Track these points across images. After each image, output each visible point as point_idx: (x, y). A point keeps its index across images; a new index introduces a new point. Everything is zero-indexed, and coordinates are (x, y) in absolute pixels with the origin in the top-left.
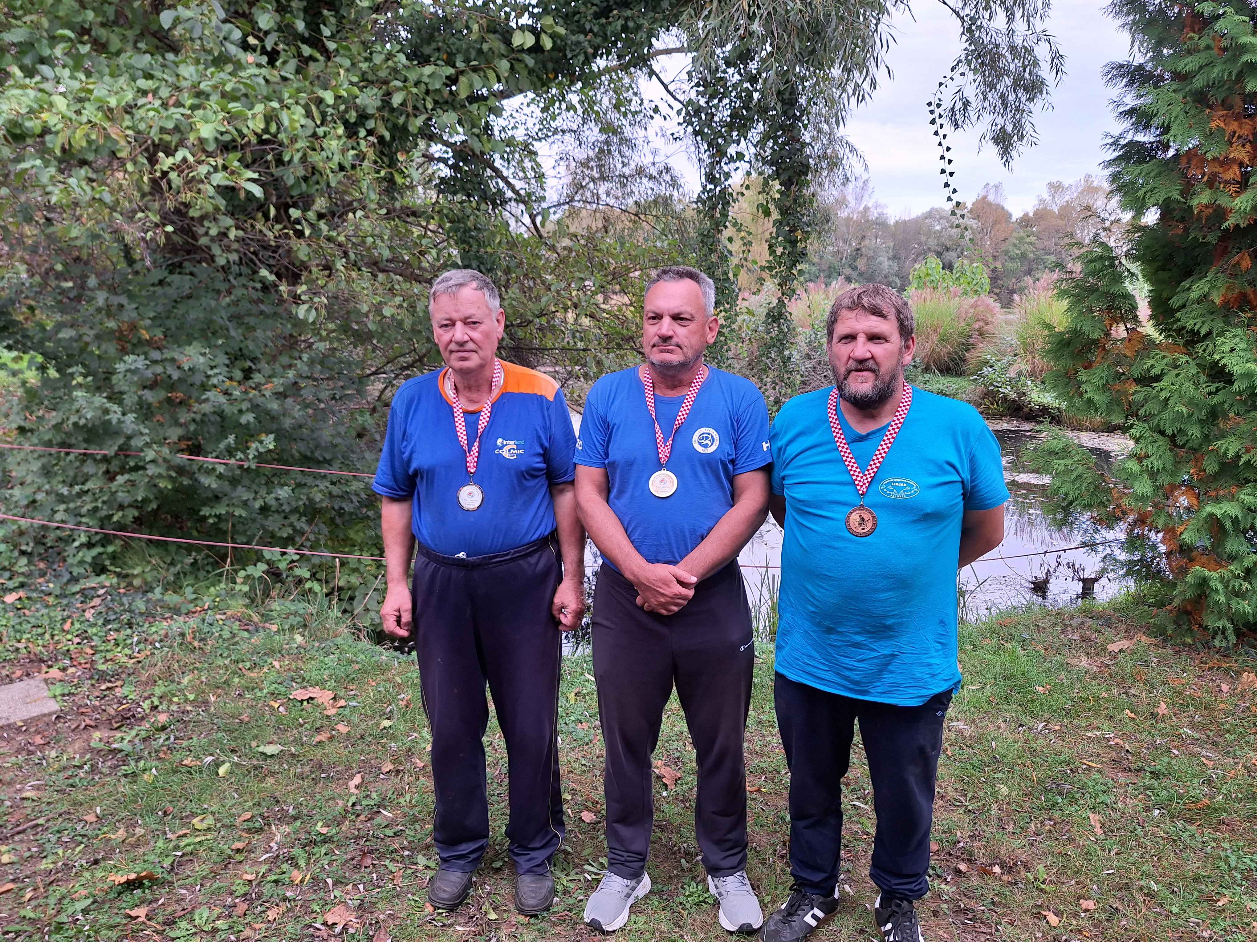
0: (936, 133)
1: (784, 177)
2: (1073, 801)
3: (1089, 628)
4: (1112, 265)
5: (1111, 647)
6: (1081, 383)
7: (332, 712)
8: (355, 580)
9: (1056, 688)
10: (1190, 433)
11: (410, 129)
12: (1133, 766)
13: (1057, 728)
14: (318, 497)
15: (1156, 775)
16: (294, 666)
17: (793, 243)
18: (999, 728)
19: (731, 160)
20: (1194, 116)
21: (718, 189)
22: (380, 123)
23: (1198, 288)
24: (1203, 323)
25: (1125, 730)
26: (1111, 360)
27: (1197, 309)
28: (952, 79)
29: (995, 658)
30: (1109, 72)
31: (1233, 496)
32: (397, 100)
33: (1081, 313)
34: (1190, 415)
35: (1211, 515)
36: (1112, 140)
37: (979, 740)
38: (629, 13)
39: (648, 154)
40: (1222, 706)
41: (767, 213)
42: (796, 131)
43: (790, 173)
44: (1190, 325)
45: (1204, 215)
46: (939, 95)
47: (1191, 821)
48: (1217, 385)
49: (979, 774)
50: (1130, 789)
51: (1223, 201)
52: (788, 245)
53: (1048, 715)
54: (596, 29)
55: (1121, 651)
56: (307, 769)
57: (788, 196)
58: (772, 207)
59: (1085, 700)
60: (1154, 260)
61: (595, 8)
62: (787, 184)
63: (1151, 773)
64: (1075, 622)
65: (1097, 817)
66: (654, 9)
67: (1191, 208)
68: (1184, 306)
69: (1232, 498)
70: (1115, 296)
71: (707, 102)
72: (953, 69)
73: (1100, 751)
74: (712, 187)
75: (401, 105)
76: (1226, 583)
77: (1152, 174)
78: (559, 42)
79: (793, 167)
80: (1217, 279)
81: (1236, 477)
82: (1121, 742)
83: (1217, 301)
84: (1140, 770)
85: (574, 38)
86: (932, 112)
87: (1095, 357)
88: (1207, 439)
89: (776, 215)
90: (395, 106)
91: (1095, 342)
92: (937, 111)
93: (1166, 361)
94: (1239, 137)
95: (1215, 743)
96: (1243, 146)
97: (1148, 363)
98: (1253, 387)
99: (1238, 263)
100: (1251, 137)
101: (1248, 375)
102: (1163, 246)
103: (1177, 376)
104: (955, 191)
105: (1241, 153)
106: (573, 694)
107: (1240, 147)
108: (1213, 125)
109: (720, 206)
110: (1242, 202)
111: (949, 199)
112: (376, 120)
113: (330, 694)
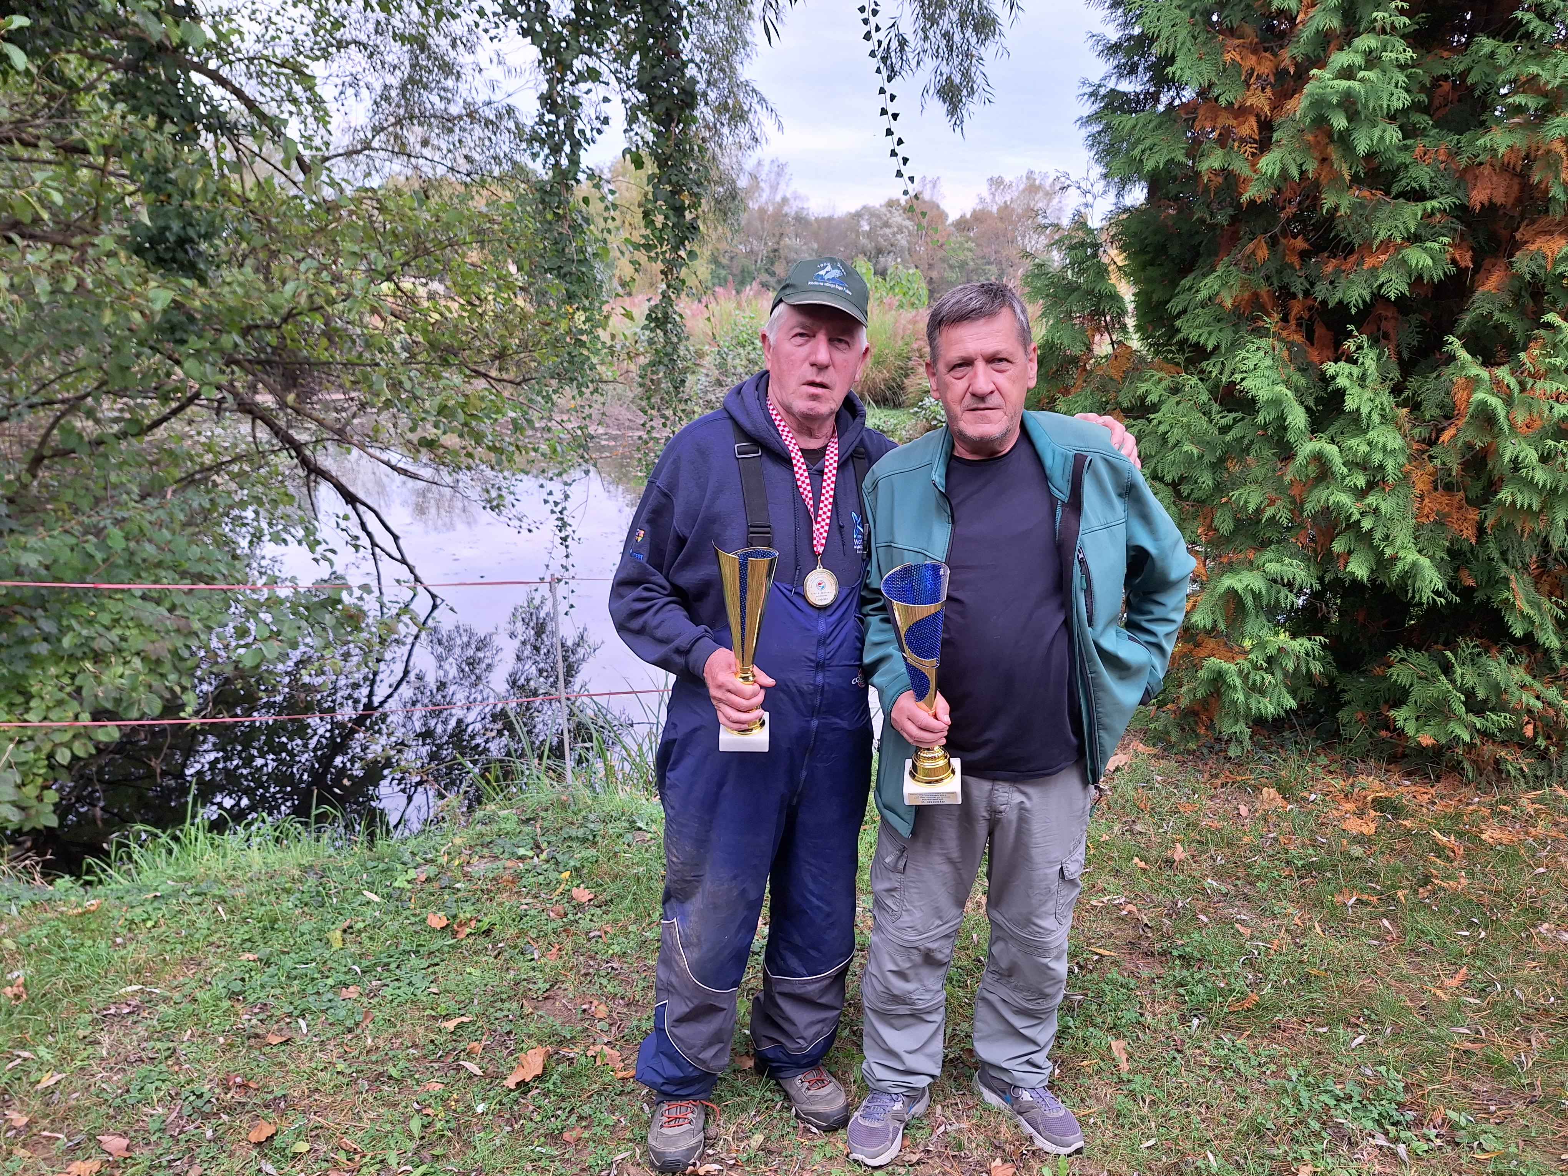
0: (872, 54)
1: (660, 109)
2: (1089, 1021)
4: (1096, 255)
10: (1200, 480)
12: (1156, 949)
15: (1186, 960)
17: (679, 210)
19: (581, 78)
20: (1205, 43)
21: (563, 121)
23: (1205, 286)
24: (1210, 333)
25: (1137, 890)
26: (1094, 383)
27: (1203, 315)
31: (1252, 563)
33: (1058, 321)
34: (1201, 457)
35: (1230, 590)
36: (1091, 89)
39: (482, 89)
40: (1246, 839)
41: (638, 163)
42: (672, 40)
43: (668, 103)
44: (1193, 336)
45: (1212, 186)
47: (1238, 1030)
48: (1233, 415)
50: (1157, 988)
51: (1240, 167)
52: (671, 213)
55: (1117, 769)
57: (668, 139)
58: (645, 155)
60: (1142, 251)
62: (665, 120)
63: (1179, 958)
65: (1122, 1043)
67: (1198, 174)
68: (1184, 311)
69: (1250, 565)
70: (1100, 297)
73: (1111, 927)
74: (553, 117)
76: (1245, 678)
77: (1151, 126)
79: (671, 94)
80: (1229, 274)
81: (1254, 537)
82: (1134, 909)
86: (865, 22)
87: (1075, 378)
88: (1219, 488)
89: (651, 167)
91: (1074, 361)
92: (873, 21)
93: (1164, 384)
94: (1259, 77)
95: (1246, 897)
96: (1263, 89)
97: (1143, 387)
98: (1282, 418)
99: (1253, 253)
100: (1272, 79)
101: (1276, 402)
102: (1156, 232)
103: (1178, 403)
104: (900, 142)
105: (1260, 100)
106: (338, 933)
107: (1258, 92)
108: (1227, 57)
109: (567, 148)
110: (1269, 163)
111: (893, 153)
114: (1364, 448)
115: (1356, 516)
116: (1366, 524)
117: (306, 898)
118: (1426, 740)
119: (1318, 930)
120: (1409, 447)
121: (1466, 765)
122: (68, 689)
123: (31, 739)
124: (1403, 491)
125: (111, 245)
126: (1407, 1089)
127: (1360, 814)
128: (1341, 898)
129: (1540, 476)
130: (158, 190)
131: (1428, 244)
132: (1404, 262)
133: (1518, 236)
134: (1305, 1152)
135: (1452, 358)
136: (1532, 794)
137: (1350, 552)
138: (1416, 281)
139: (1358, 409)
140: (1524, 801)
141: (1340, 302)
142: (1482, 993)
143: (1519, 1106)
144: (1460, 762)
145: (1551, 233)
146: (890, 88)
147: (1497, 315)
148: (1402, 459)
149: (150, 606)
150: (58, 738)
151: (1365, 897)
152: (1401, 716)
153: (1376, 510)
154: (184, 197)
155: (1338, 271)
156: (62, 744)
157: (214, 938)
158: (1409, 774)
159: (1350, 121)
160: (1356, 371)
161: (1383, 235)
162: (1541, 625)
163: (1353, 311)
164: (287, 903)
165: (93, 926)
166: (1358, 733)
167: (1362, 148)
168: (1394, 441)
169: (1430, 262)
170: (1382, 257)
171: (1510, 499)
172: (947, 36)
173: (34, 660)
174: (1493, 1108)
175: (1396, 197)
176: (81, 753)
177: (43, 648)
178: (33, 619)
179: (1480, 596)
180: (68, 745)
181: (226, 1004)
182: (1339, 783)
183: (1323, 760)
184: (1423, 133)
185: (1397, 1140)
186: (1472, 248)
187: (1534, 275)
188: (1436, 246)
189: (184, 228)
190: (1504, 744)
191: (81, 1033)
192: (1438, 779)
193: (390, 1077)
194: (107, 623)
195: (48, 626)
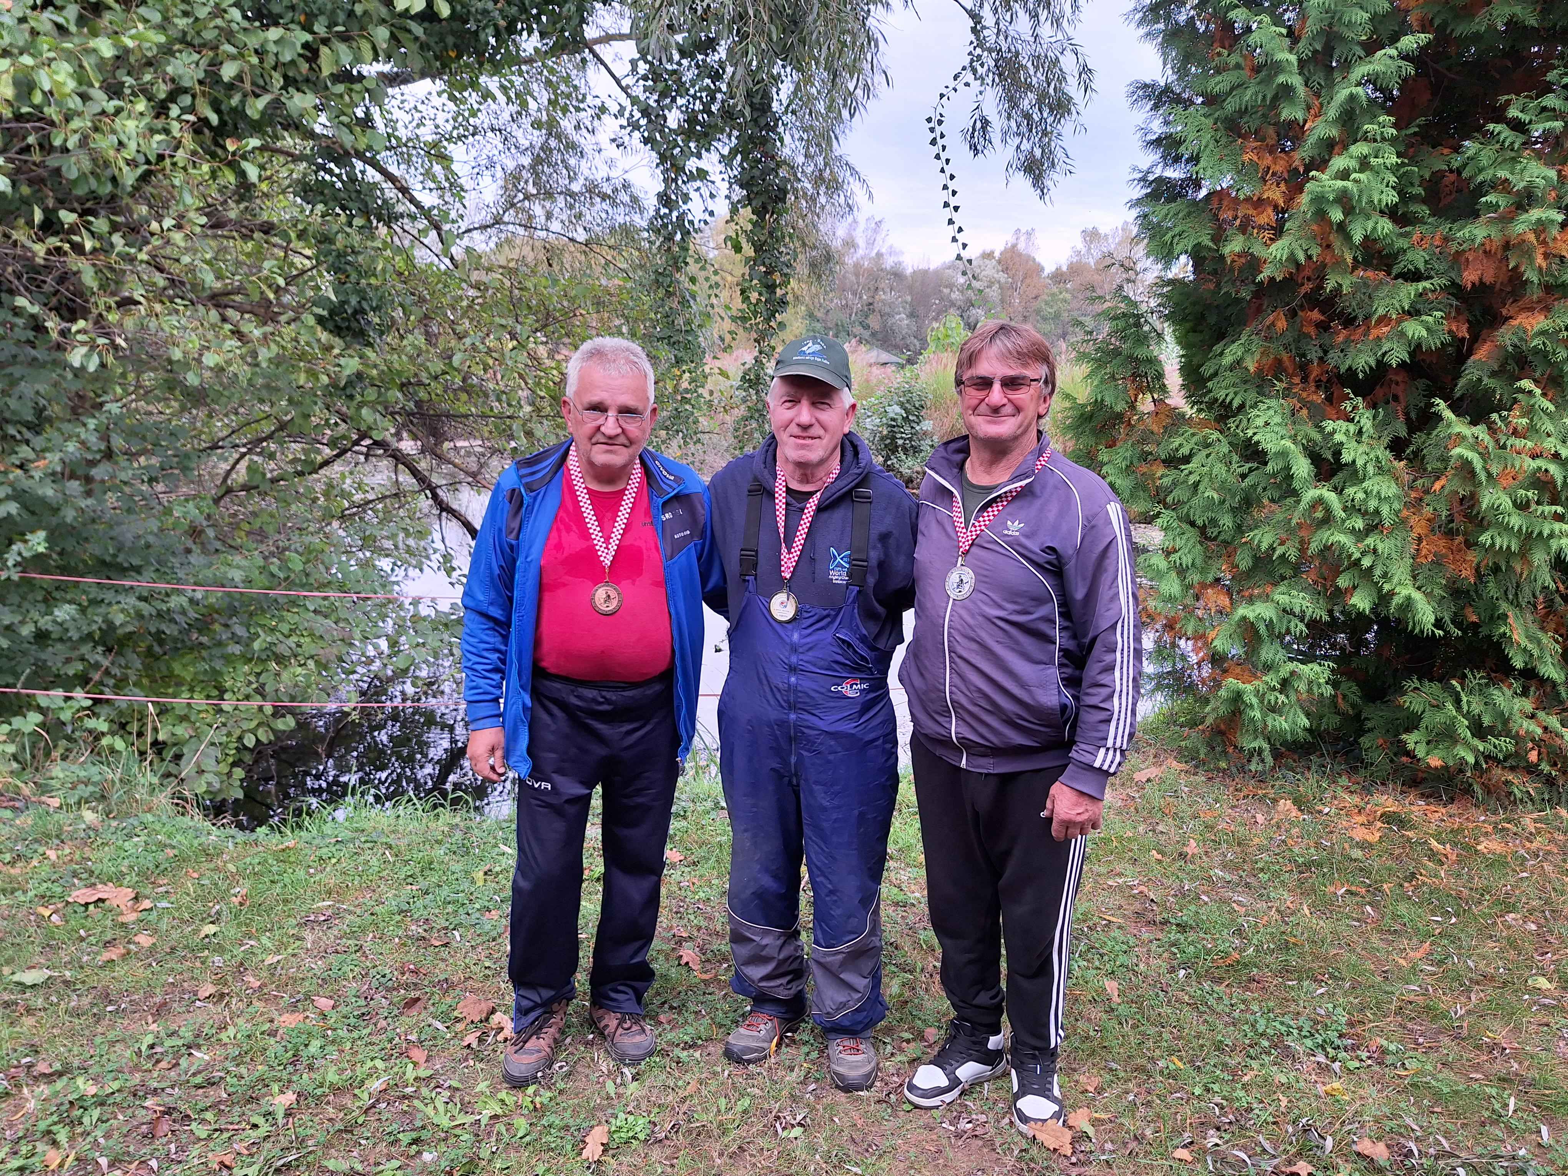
0: (938, 157)
1: (757, 203)
4: (1138, 325)
5: (1137, 776)
6: (1102, 464)
7: (130, 917)
8: (182, 731)
10: (1221, 523)
11: (249, 112)
12: (1158, 919)
14: (119, 619)
15: (1182, 928)
16: (77, 857)
17: (771, 288)
19: (691, 177)
20: (1225, 147)
21: (675, 214)
22: (200, 100)
23: (1232, 352)
24: (1236, 394)
25: (1150, 876)
26: (1136, 437)
27: (1230, 378)
28: (955, 90)
30: (1134, 93)
31: (1268, 596)
32: (228, 71)
33: (1103, 382)
34: (1222, 502)
35: (1244, 618)
36: (1140, 175)
39: (601, 166)
40: (1256, 841)
41: (738, 248)
42: (769, 145)
43: (764, 198)
44: (1221, 396)
45: (1236, 265)
46: (940, 110)
47: (1219, 981)
48: (1248, 465)
50: (1154, 946)
51: (1258, 249)
52: (764, 290)
55: (1149, 780)
56: (86, 1001)
57: (763, 228)
58: (743, 241)
59: (1107, 841)
60: (1185, 319)
62: (760, 212)
63: (1178, 925)
65: (1115, 984)
67: (1222, 257)
68: (1215, 374)
69: (1267, 598)
70: (1140, 361)
71: (658, 102)
72: (956, 77)
73: (1123, 902)
74: (667, 211)
75: (234, 78)
76: (1261, 697)
77: (1181, 215)
78: (459, 7)
79: (767, 191)
80: (1251, 342)
81: (1271, 574)
83: (1252, 369)
84: (1166, 922)
86: (932, 130)
87: (1120, 432)
88: (1239, 529)
89: (748, 250)
90: (226, 79)
91: (1119, 416)
92: (938, 129)
93: (1195, 439)
94: (1274, 174)
95: (1247, 885)
96: (1278, 185)
97: (1177, 442)
98: (1288, 468)
99: (1273, 324)
100: (1286, 175)
101: (1283, 454)
102: (1194, 304)
103: (1208, 456)
104: (960, 230)
105: (1276, 194)
106: (481, 874)
107: (1274, 187)
108: (1246, 157)
109: (678, 237)
110: (1279, 250)
111: (954, 240)
112: (194, 97)
113: (130, 893)
114: (1361, 495)
115: (1357, 555)
116: (1366, 562)
117: (454, 847)
118: (1435, 761)
119: (1307, 912)
120: (1407, 495)
121: (1476, 787)
122: (254, 686)
123: (224, 725)
124: (1400, 534)
125: (310, 320)
126: (1351, 1024)
127: (1368, 825)
128: (1332, 889)
129: (1516, 521)
130: (338, 269)
131: (1424, 318)
132: (1403, 334)
133: (1504, 312)
134: (1255, 1064)
135: (1439, 418)
136: (1535, 815)
137: (1355, 587)
138: (1416, 349)
139: (1354, 461)
140: (1527, 821)
141: (1350, 368)
142: (1440, 963)
143: (1445, 1040)
144: (1471, 785)
145: (1531, 309)
146: (952, 185)
147: (1486, 380)
148: (1396, 506)
149: (319, 618)
150: (246, 726)
151: (1353, 888)
152: (1411, 739)
153: (1375, 551)
155: (1347, 341)
156: (249, 731)
157: (384, 873)
158: (1422, 796)
159: (1346, 214)
160: (1352, 428)
161: (1381, 311)
162: (1540, 658)
163: (1361, 376)
164: (439, 852)
165: (292, 859)
166: (1379, 758)
167: (1358, 238)
168: (1389, 488)
169: (1424, 333)
170: (1385, 329)
171: (1489, 542)
172: (1028, 116)
173: (228, 659)
174: (1421, 1040)
175: (1396, 278)
176: (264, 739)
177: (237, 649)
178: (226, 626)
179: (1484, 631)
180: (253, 731)
181: (397, 918)
182: (1356, 799)
183: (1344, 781)
184: (1422, 221)
185: (1334, 1060)
186: (1468, 321)
187: (1515, 346)
188: (1430, 319)
189: (359, 302)
190: (1512, 769)
191: (291, 932)
192: (1452, 800)
194: (286, 632)
195: (240, 631)
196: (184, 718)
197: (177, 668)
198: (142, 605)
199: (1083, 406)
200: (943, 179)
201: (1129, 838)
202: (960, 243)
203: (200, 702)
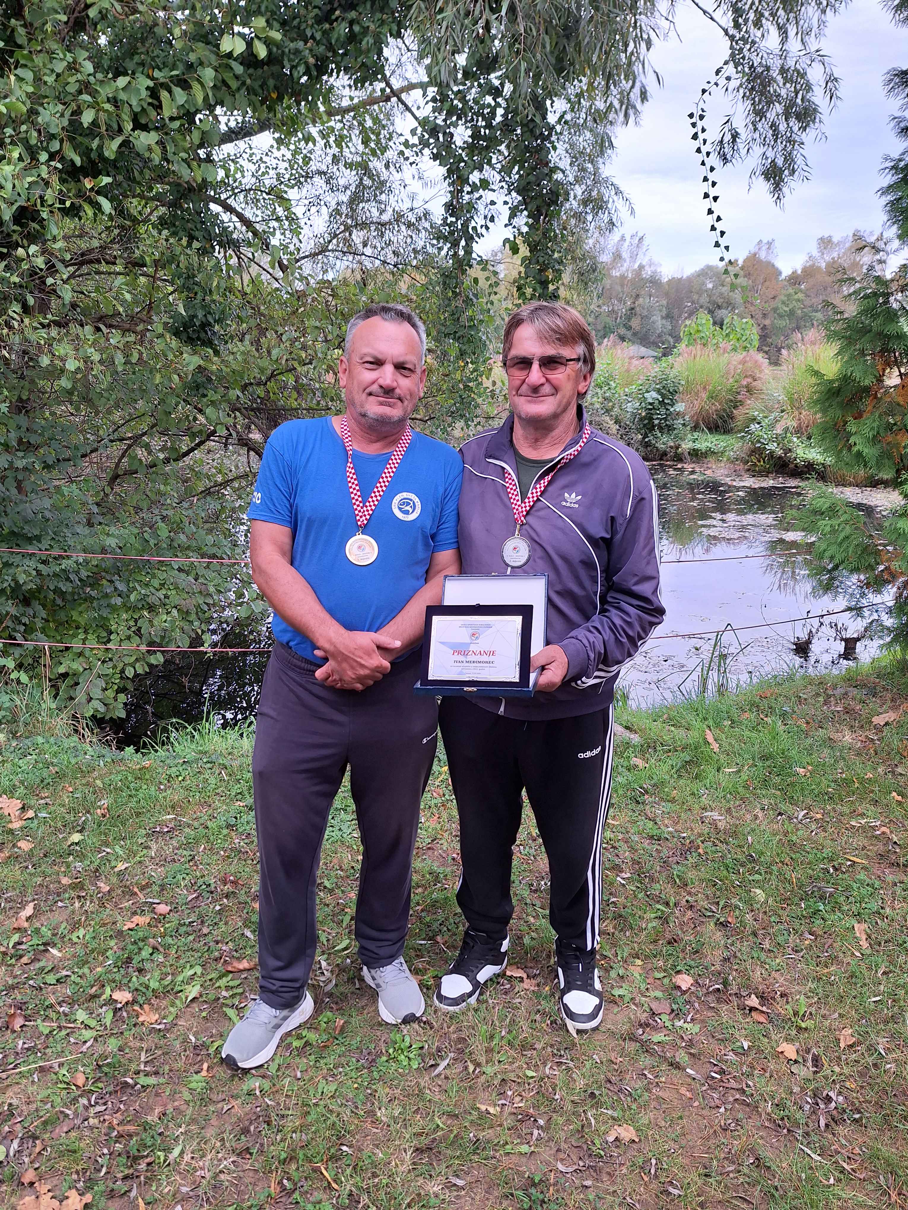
0: (699, 151)
1: (532, 207)
2: (836, 907)
3: (853, 699)
4: (887, 302)
5: (876, 720)
6: (850, 435)
7: (16, 825)
8: (77, 666)
9: (819, 768)
11: (106, 154)
12: (901, 861)
13: (819, 816)
14: (23, 578)
17: (544, 284)
18: (756, 817)
19: (475, 188)
21: (460, 222)
22: (67, 145)
25: (891, 817)
26: (883, 408)
28: (716, 84)
29: (754, 735)
30: (890, 81)
32: (87, 118)
33: (852, 357)
36: (892, 164)
37: (735, 834)
38: (353, 14)
39: (406, 199)
41: (515, 250)
42: (544, 153)
43: (538, 202)
46: (701, 105)
49: (734, 877)
50: (898, 890)
52: (538, 286)
53: (809, 801)
54: (318, 36)
55: (887, 724)
57: (537, 230)
58: (520, 242)
59: (848, 782)
61: (316, 11)
62: (535, 215)
64: (839, 691)
65: (863, 927)
66: (382, 10)
70: (889, 337)
71: (445, 120)
72: (718, 72)
73: (866, 842)
74: (454, 219)
75: (93, 124)
78: (275, 49)
79: (541, 195)
82: (888, 831)
85: (292, 45)
86: (694, 125)
87: (867, 404)
89: (524, 252)
90: (86, 125)
91: (866, 389)
92: (700, 124)
104: (719, 219)
109: (463, 243)
111: (713, 228)
112: (62, 141)
113: (18, 804)
122: (133, 629)
123: (111, 660)
125: (160, 330)
130: (189, 290)
149: (183, 576)
150: (127, 660)
154: (205, 294)
156: (130, 664)
157: (219, 791)
165: (147, 777)
172: (774, 126)
173: (113, 609)
176: (140, 671)
177: (119, 601)
178: (111, 582)
180: (133, 665)
181: (225, 831)
189: (205, 316)
191: (140, 841)
193: (325, 887)
194: (157, 586)
195: (121, 587)
196: (80, 654)
197: (75, 615)
198: (41, 567)
199: (831, 382)
200: (704, 171)
201: (870, 779)
202: (718, 231)
203: (92, 642)
